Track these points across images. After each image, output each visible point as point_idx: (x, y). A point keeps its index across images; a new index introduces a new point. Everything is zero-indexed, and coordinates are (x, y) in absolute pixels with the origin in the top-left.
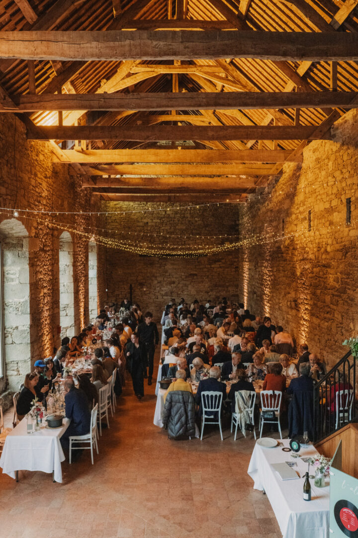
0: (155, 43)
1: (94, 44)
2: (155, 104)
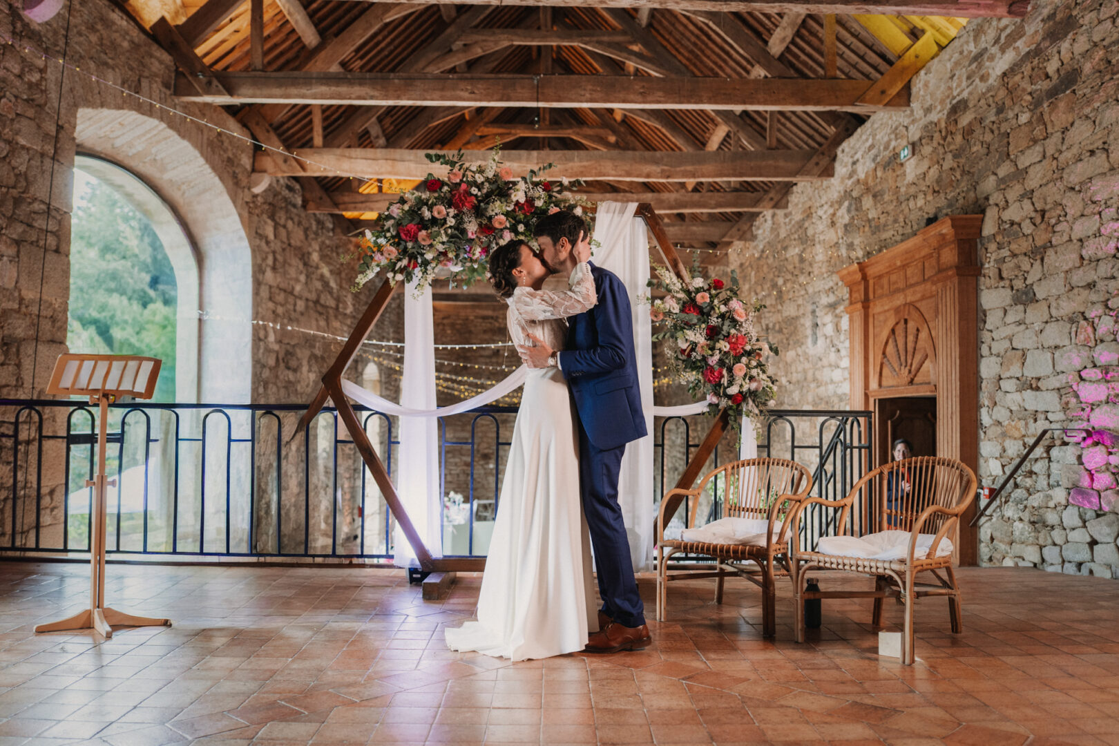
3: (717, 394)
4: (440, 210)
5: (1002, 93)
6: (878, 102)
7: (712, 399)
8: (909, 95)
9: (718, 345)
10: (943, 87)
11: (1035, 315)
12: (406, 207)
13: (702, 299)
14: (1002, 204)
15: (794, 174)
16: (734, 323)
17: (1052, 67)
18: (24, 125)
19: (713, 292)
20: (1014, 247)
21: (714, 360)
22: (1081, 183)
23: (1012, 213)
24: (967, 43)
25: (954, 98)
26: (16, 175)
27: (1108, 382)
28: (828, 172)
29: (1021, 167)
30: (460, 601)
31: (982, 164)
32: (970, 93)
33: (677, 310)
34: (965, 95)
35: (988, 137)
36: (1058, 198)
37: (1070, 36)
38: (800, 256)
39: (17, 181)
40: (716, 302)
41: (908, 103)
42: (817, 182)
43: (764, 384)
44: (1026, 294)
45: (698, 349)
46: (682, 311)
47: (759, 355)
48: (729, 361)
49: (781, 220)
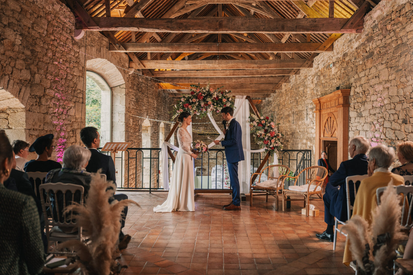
0: (209, 65)
1: (188, 65)
2: (209, 75)
3: (267, 147)
4: (194, 100)
5: (356, 54)
6: (323, 50)
7: (266, 148)
8: (333, 47)
9: (267, 135)
10: (342, 47)
11: (362, 120)
12: (185, 99)
13: (263, 122)
14: (355, 87)
15: (300, 67)
16: (272, 128)
17: (368, 49)
18: (76, 69)
19: (266, 120)
20: (358, 100)
21: (266, 138)
22: (373, 85)
23: (358, 90)
24: (348, 36)
25: (344, 52)
26: (74, 84)
27: (378, 142)
28: (311, 66)
29: (360, 77)
30: (200, 201)
31: (351, 73)
32: (348, 51)
33: (256, 125)
35: (352, 66)
36: (368, 88)
37: (372, 42)
39: (74, 85)
40: (267, 123)
41: (333, 50)
42: (307, 69)
43: (279, 145)
44: (360, 114)
45: (262, 135)
46: (258, 125)
47: (279, 137)
48: (270, 138)
49: (298, 78)
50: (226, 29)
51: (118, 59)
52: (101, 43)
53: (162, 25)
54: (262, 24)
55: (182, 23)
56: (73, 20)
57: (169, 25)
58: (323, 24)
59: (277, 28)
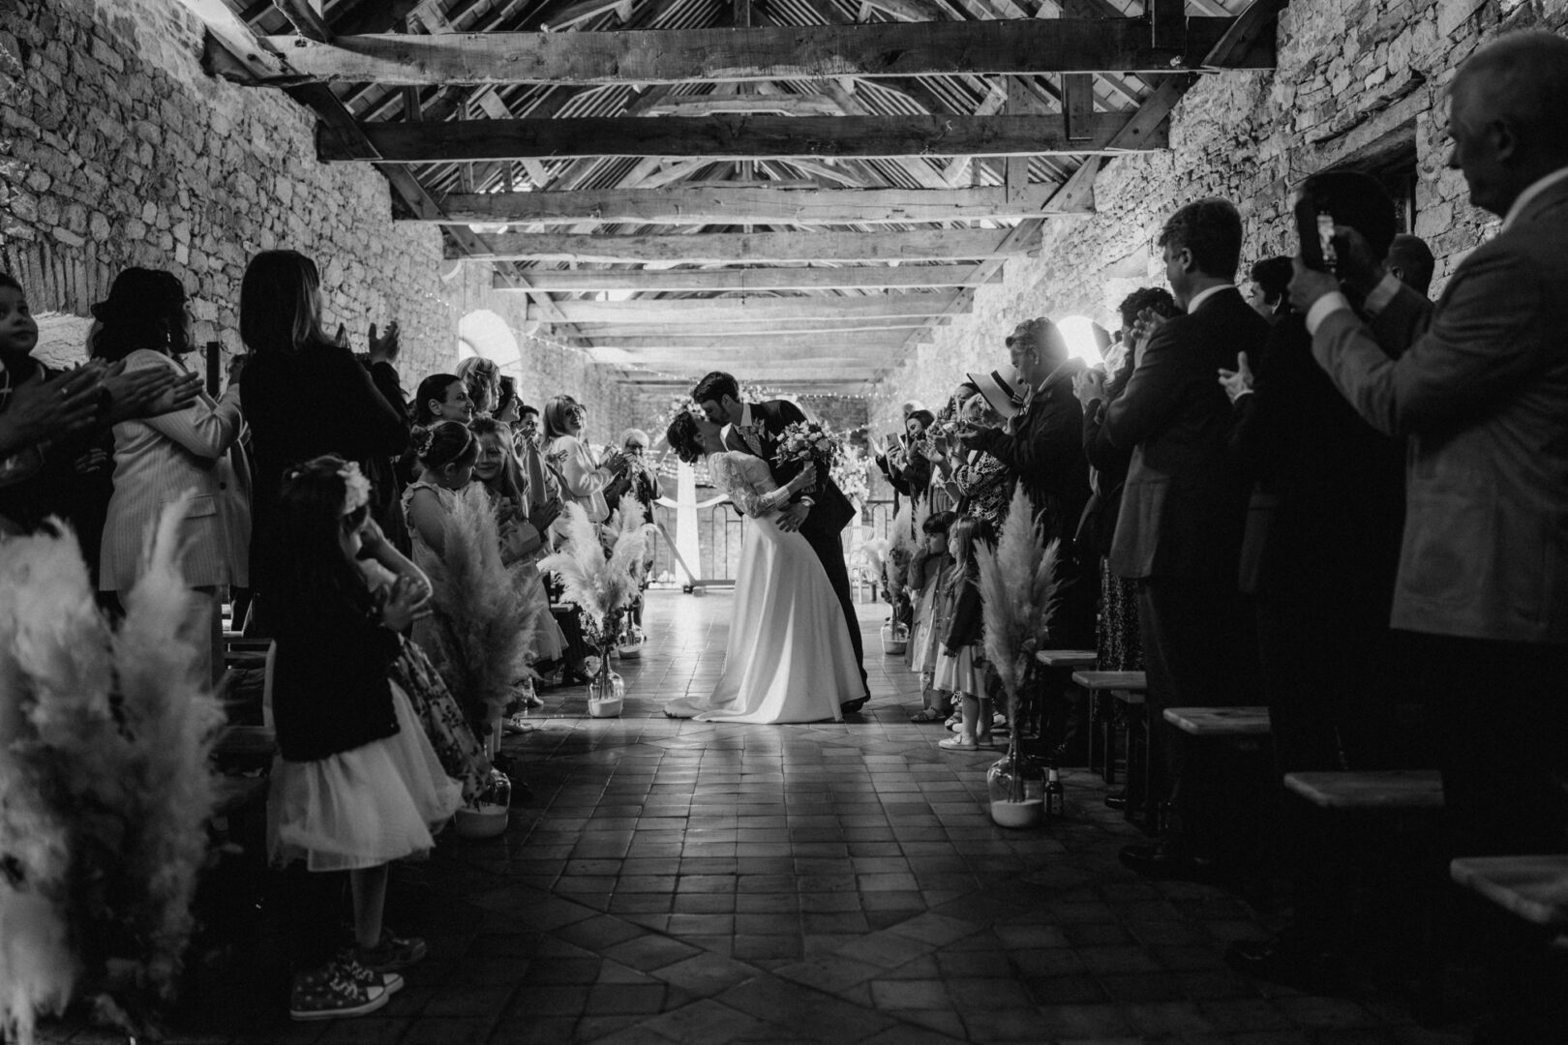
6: (980, 281)
15: (944, 311)
28: (968, 309)
34: (1021, 290)
38: (958, 366)
41: (1002, 281)
42: (962, 316)
48: (843, 477)
49: (947, 333)
50: (758, 255)
51: (507, 304)
52: (480, 275)
53: (625, 249)
54: (831, 244)
55: (665, 245)
56: (440, 240)
57: (639, 247)
58: (958, 242)
59: (863, 252)
